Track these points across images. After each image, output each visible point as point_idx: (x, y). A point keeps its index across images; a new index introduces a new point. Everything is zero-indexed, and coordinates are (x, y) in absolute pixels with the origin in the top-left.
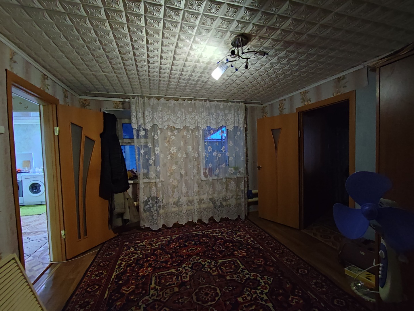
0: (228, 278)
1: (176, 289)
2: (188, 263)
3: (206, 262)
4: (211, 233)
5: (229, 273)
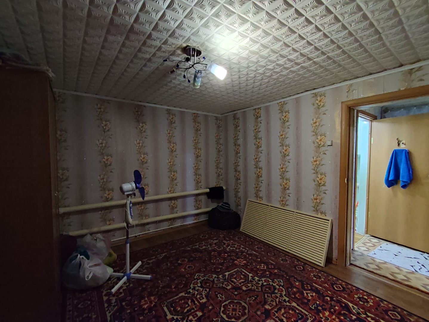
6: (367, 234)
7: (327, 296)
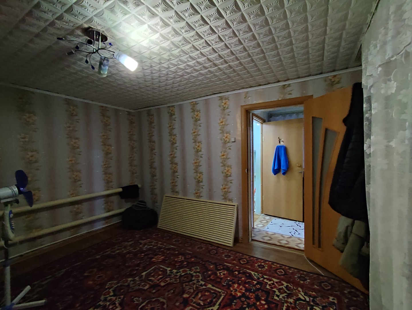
6: (262, 214)
7: (236, 271)
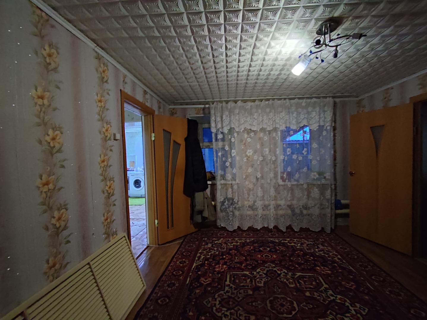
0: (308, 294)
1: (250, 292)
2: (262, 268)
3: (282, 272)
4: (288, 242)
5: (308, 289)
